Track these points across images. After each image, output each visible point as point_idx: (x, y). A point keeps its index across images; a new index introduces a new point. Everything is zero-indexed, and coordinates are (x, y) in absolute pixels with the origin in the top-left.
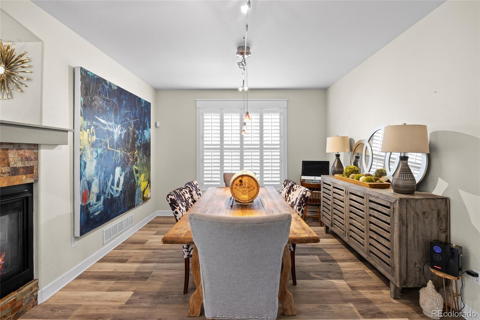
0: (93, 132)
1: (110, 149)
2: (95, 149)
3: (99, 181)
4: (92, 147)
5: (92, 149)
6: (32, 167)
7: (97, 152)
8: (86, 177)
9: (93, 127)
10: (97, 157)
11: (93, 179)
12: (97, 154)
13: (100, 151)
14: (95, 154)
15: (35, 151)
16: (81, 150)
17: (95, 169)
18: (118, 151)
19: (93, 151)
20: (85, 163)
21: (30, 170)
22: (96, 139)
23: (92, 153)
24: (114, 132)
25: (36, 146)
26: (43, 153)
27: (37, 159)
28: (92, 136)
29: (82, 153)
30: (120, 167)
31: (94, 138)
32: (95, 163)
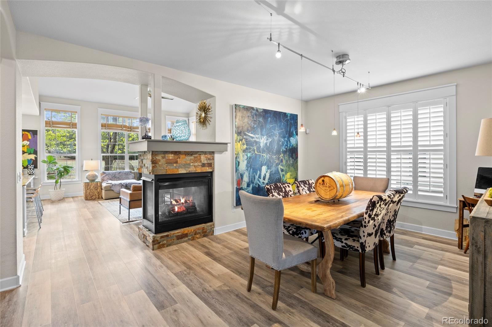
0: (244, 143)
1: (257, 153)
2: (246, 153)
3: (249, 174)
4: (243, 152)
5: (243, 154)
6: (211, 163)
7: (247, 155)
8: (239, 171)
9: (244, 140)
10: (247, 158)
11: (244, 173)
12: (247, 157)
13: (249, 155)
14: (246, 157)
15: (213, 155)
16: (236, 154)
17: (245, 166)
18: (264, 155)
19: (244, 155)
20: (239, 163)
21: (210, 165)
22: (247, 147)
23: (243, 156)
24: (261, 141)
25: (213, 153)
26: (217, 156)
27: (213, 159)
28: (243, 146)
29: (237, 156)
30: (266, 166)
31: (245, 147)
32: (245, 162)
